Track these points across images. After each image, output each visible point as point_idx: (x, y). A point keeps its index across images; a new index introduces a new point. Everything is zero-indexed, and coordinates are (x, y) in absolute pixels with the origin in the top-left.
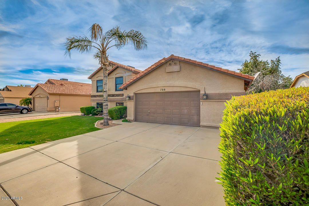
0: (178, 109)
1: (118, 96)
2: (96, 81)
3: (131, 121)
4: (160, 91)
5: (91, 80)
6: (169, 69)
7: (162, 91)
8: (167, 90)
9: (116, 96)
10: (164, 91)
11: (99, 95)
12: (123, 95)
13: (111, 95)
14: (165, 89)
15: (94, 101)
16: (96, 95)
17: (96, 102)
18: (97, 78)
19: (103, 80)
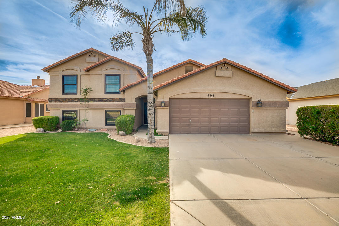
0: (226, 117)
1: (110, 101)
2: (61, 77)
3: (163, 134)
4: (207, 97)
5: (48, 73)
6: (220, 73)
7: (210, 97)
8: (216, 96)
9: (106, 101)
10: (212, 97)
11: (69, 99)
12: (123, 100)
13: (96, 99)
14: (213, 95)
15: (56, 108)
16: (61, 99)
17: (61, 109)
18: (64, 72)
19: (77, 76)
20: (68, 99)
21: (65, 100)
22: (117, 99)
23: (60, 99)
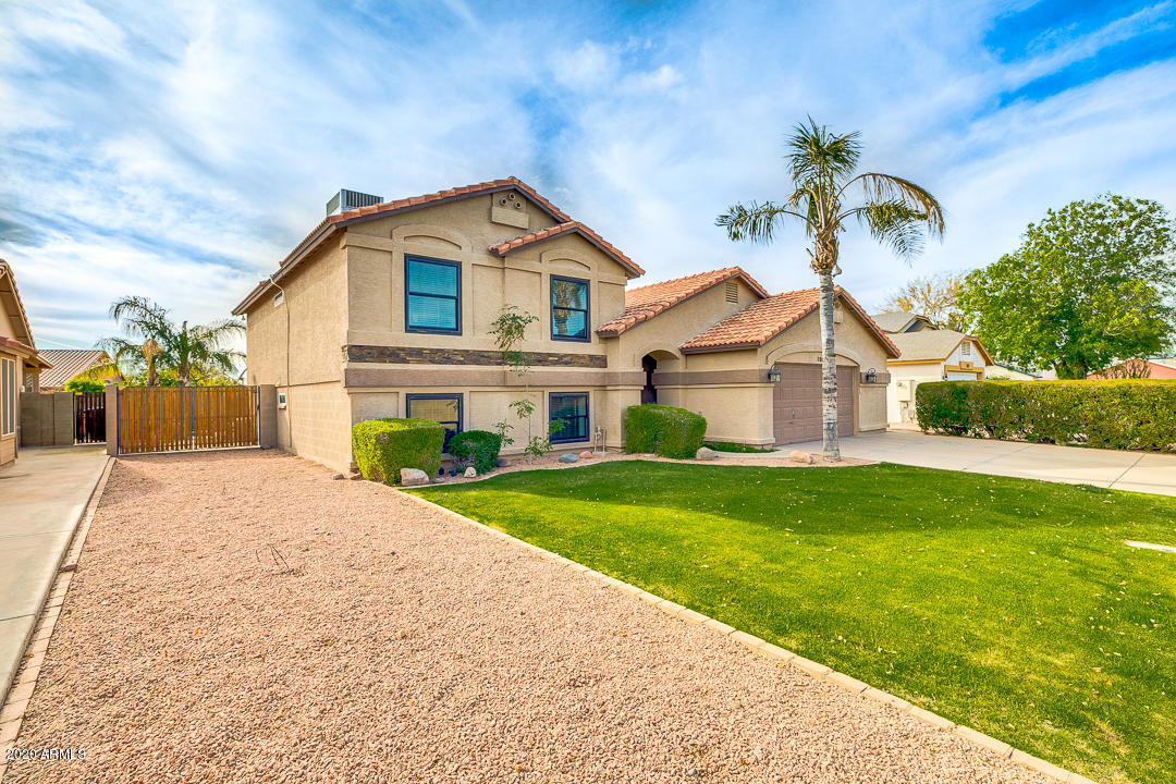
2: (400, 261)
4: (816, 362)
7: (819, 363)
13: (526, 354)
16: (403, 349)
17: (403, 392)
18: (408, 242)
19: (458, 265)
20: (430, 350)
21: (419, 355)
22: (583, 357)
23: (399, 349)
